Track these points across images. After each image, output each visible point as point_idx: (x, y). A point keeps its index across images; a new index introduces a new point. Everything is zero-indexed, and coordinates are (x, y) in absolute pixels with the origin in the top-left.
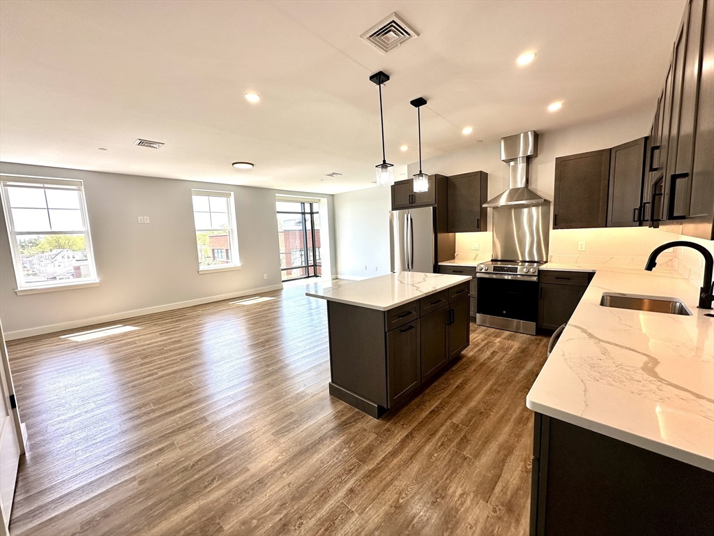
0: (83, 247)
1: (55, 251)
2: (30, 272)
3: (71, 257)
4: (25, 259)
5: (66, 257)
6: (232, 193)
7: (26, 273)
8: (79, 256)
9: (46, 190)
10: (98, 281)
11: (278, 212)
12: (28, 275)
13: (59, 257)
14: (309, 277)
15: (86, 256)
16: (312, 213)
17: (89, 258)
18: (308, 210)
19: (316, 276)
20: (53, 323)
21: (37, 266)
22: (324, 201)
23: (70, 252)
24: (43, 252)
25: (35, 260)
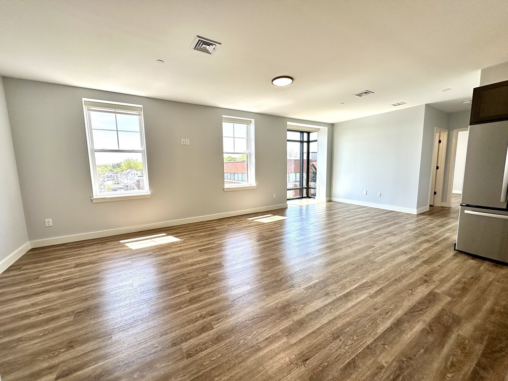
0: (141, 168)
1: (128, 171)
2: (116, 182)
3: (136, 174)
4: (114, 175)
5: (133, 174)
6: (253, 120)
7: (114, 182)
8: (139, 174)
9: (117, 114)
10: (149, 193)
11: (288, 141)
12: (115, 184)
13: (130, 174)
14: (303, 198)
15: (143, 174)
16: (308, 142)
17: (144, 175)
18: (305, 139)
19: (308, 197)
20: (117, 227)
21: (119, 179)
22: (325, 130)
23: (135, 171)
24: (123, 171)
25: (119, 176)
